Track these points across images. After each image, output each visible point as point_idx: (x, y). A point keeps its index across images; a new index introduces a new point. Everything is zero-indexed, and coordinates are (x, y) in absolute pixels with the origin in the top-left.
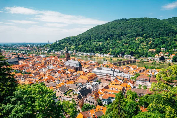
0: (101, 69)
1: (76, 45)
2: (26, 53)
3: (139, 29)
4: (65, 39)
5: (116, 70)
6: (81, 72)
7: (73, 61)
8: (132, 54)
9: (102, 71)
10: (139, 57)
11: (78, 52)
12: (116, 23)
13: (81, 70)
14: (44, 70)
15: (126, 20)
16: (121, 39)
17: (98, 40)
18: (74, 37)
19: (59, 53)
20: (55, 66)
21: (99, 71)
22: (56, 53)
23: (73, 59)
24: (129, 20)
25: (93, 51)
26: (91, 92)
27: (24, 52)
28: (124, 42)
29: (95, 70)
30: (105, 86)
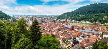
0: (85, 30)
1: (71, 17)
2: (46, 20)
3: (103, 9)
4: (65, 13)
5: (92, 30)
6: (74, 31)
7: (69, 25)
8: (100, 21)
9: (85, 31)
10: (103, 23)
11: (72, 20)
12: (92, 5)
13: (73, 30)
14: (54, 29)
15: (97, 4)
16: (94, 14)
17: (82, 14)
18: (70, 12)
19: (62, 20)
20: (60, 27)
21: (83, 30)
22: (60, 20)
23: (69, 24)
24: (98, 4)
25: (80, 20)
26: (79, 43)
27: (45, 19)
28: (96, 15)
29: (81, 30)
30: (86, 39)
